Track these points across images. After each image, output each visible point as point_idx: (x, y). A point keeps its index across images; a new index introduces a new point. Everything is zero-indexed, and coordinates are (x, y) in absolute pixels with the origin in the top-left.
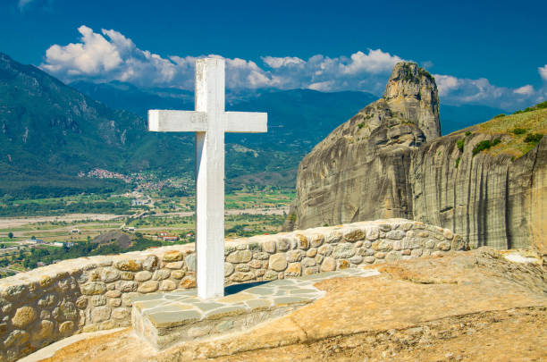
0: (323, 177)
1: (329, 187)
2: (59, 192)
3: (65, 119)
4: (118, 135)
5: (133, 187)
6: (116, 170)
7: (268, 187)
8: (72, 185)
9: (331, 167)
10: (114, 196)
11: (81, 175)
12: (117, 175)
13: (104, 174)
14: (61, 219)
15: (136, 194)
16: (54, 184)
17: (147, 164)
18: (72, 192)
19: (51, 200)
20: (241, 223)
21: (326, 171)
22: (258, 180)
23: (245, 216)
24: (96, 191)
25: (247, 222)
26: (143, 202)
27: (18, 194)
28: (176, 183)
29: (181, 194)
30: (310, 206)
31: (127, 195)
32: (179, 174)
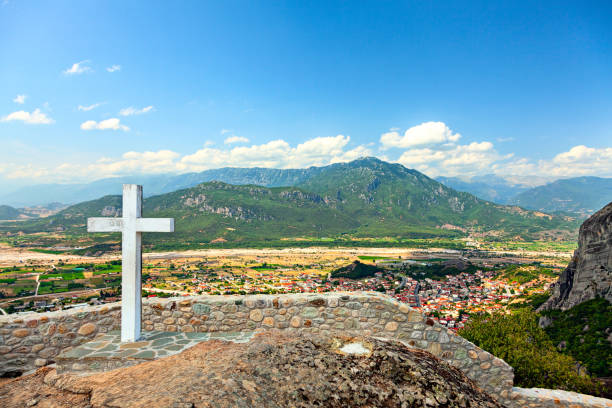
0: (599, 234)
1: (605, 241)
2: (425, 236)
4: (460, 206)
5: (467, 235)
6: (457, 225)
7: (559, 239)
8: (432, 232)
9: (606, 228)
10: (456, 239)
11: (438, 227)
12: (458, 228)
13: (450, 227)
14: (426, 250)
15: (469, 239)
16: (423, 231)
17: (476, 221)
18: (433, 236)
19: (421, 240)
20: (539, 260)
21: (603, 230)
22: (550, 234)
23: (541, 256)
24: (445, 236)
25: (542, 260)
26: (473, 244)
27: (405, 236)
28: (494, 234)
29: (497, 240)
30: (589, 253)
31: (464, 239)
32: (496, 229)
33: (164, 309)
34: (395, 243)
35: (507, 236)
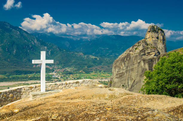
0: (122, 68)
1: (124, 71)
2: (26, 73)
3: (28, 46)
4: (48, 52)
5: (53, 71)
7: (102, 71)
8: (31, 70)
9: (125, 64)
11: (34, 66)
14: (27, 82)
15: (54, 73)
16: (24, 69)
17: (58, 62)
18: (31, 73)
19: (23, 75)
21: (123, 65)
22: (99, 68)
26: (57, 76)
27: (11, 73)
28: (69, 69)
29: (70, 73)
30: (117, 78)
31: (51, 74)
32: (70, 66)
33: (33, 88)
34: (5, 78)
35: (76, 70)
